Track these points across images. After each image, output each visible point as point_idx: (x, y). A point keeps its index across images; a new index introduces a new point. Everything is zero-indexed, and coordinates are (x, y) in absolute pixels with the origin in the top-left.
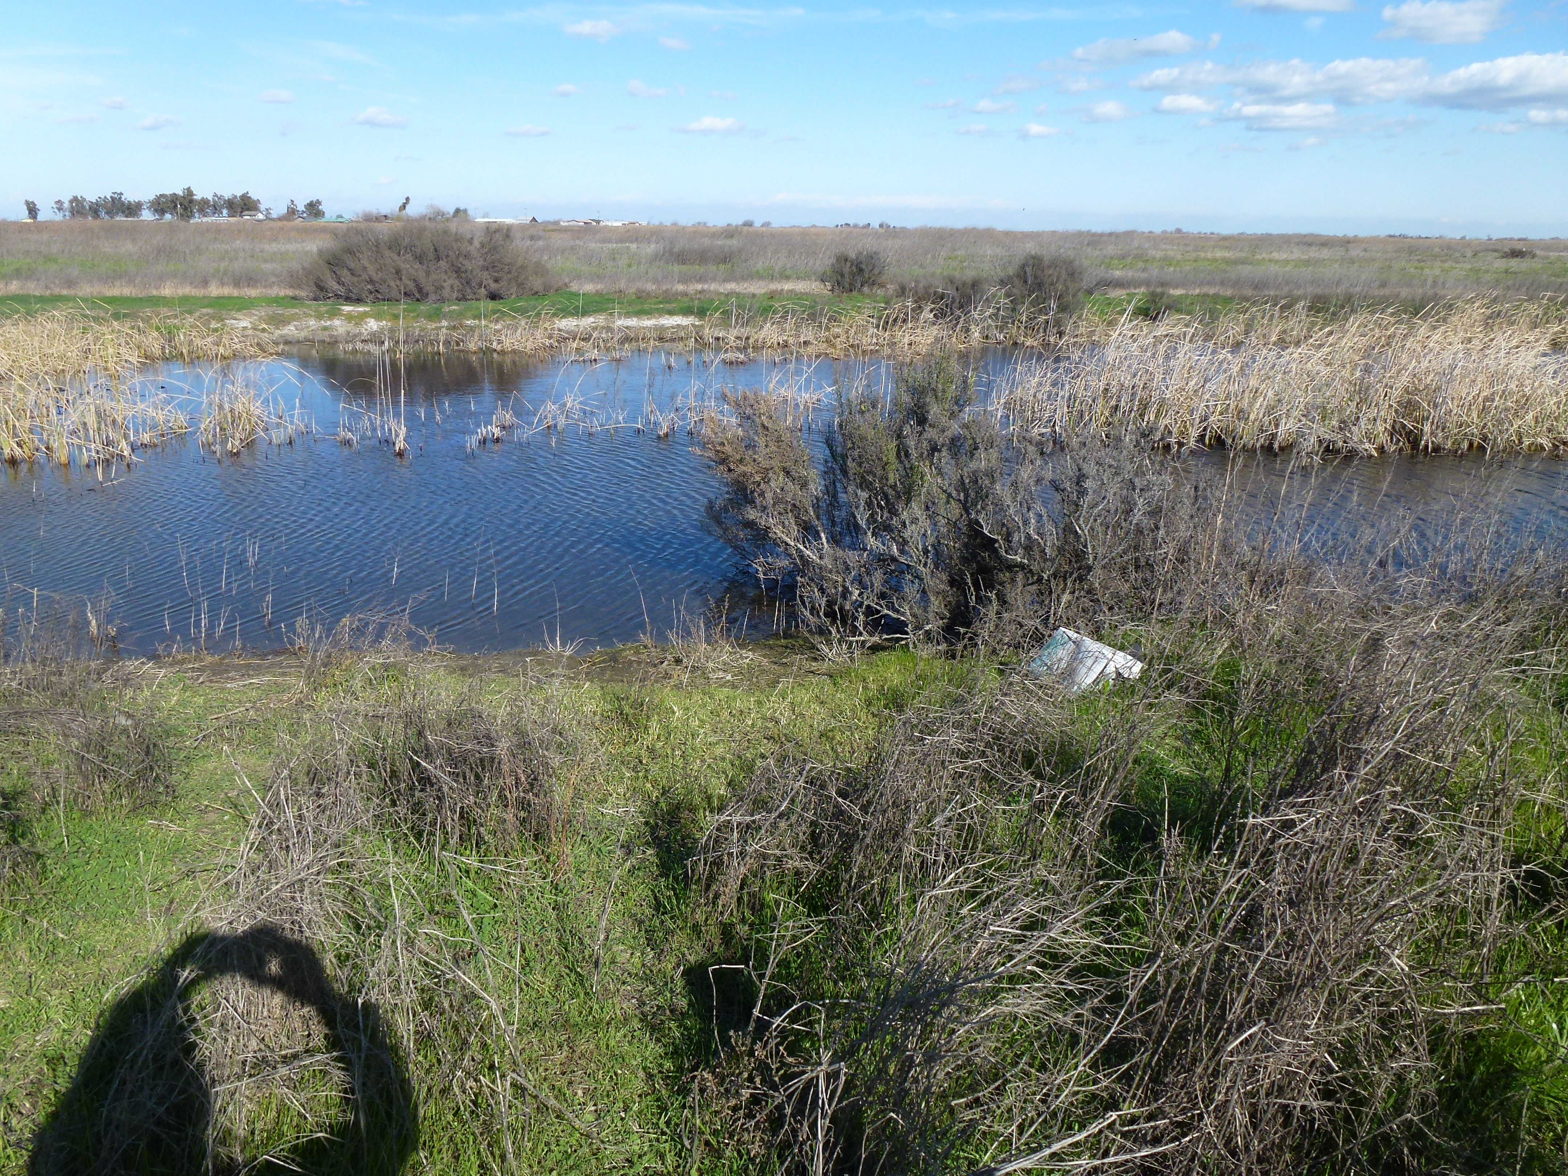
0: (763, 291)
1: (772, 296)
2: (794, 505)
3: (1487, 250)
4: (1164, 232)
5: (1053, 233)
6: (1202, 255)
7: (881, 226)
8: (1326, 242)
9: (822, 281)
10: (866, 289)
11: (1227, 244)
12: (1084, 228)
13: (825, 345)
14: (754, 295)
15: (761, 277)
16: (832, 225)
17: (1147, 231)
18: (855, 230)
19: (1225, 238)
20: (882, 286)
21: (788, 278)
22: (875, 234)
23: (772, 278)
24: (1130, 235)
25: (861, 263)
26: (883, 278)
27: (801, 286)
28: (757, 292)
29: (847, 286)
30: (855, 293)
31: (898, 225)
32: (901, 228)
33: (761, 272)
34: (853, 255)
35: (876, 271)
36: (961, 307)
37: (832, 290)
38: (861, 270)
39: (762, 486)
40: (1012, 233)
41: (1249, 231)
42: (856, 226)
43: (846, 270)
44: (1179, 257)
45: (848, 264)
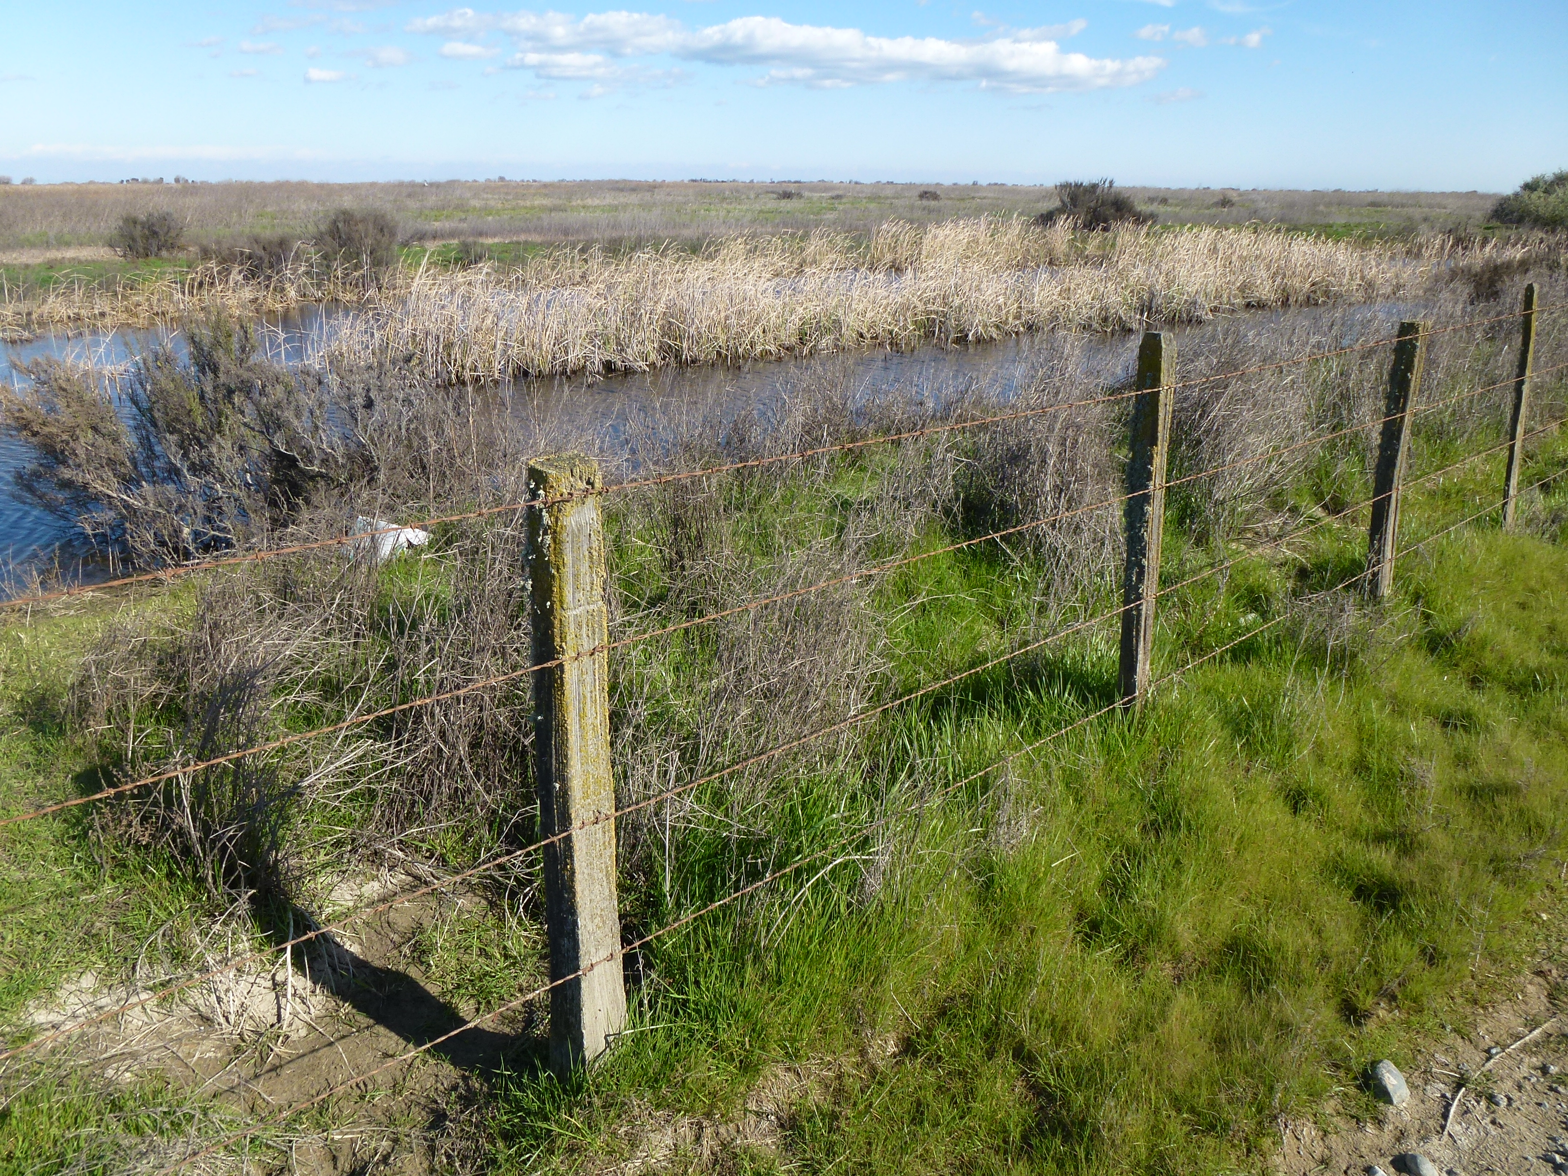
0: (40, 260)
1: (51, 265)
2: (109, 459)
3: (767, 192)
4: (488, 180)
5: (373, 185)
6: (521, 203)
7: (177, 180)
8: (635, 188)
9: (111, 246)
10: (164, 253)
11: (544, 191)
12: (407, 179)
13: (125, 316)
14: (27, 266)
15: (33, 245)
16: (116, 180)
17: (470, 179)
18: (147, 186)
19: (545, 186)
20: (182, 248)
21: (68, 244)
22: (169, 190)
23: (48, 245)
24: (451, 184)
25: (153, 225)
26: (182, 241)
27: (85, 253)
28: (30, 262)
29: (141, 250)
30: (152, 258)
31: (198, 178)
32: (202, 183)
33: (32, 239)
34: (142, 217)
35: (173, 234)
36: (271, 267)
37: (125, 256)
38: (155, 233)
39: (72, 444)
40: (328, 185)
41: (569, 178)
42: (145, 182)
43: (138, 232)
44: (500, 206)
45: (139, 227)
